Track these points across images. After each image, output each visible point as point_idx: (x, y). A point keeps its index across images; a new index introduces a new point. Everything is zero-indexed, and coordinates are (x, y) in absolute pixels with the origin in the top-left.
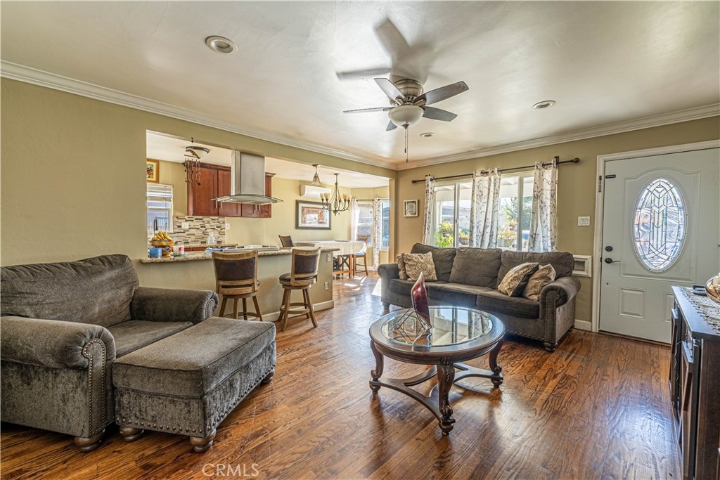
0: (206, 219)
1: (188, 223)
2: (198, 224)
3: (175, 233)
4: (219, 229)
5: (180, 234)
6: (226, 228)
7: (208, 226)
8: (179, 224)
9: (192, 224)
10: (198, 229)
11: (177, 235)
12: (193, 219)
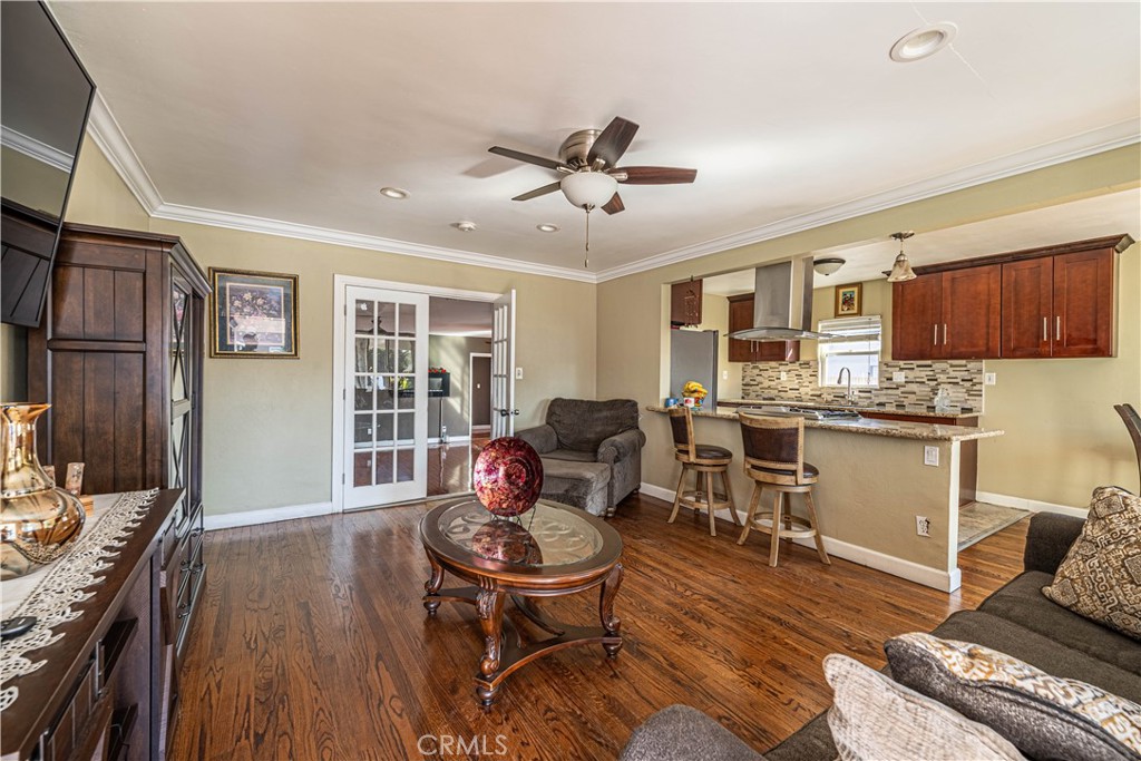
0: (938, 366)
1: (903, 373)
2: (923, 374)
3: (882, 389)
4: (968, 384)
5: (890, 392)
6: (986, 382)
7: (942, 378)
8: (888, 376)
9: (911, 375)
10: (923, 383)
11: (884, 392)
12: (914, 366)
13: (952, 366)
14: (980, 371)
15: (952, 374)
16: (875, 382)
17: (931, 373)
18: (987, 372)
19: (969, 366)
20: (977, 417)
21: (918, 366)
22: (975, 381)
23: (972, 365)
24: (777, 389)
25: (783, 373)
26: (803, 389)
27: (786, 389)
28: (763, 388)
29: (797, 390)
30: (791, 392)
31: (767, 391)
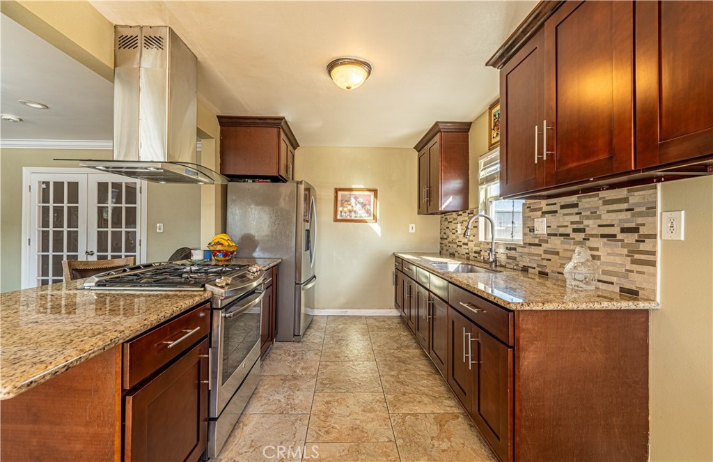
0: (587, 203)
1: (545, 220)
2: (568, 220)
3: (525, 245)
5: (533, 250)
8: (532, 224)
9: (554, 223)
10: (568, 235)
11: (528, 250)
12: (556, 208)
13: (606, 202)
14: (651, 209)
15: (607, 218)
16: (519, 237)
17: (577, 218)
18: (666, 209)
19: (632, 200)
20: (646, 312)
21: (563, 207)
22: (643, 231)
23: (638, 196)
24: (456, 243)
25: (459, 225)
26: (470, 243)
27: (461, 244)
28: (449, 242)
29: (467, 244)
30: (464, 246)
31: (451, 245)
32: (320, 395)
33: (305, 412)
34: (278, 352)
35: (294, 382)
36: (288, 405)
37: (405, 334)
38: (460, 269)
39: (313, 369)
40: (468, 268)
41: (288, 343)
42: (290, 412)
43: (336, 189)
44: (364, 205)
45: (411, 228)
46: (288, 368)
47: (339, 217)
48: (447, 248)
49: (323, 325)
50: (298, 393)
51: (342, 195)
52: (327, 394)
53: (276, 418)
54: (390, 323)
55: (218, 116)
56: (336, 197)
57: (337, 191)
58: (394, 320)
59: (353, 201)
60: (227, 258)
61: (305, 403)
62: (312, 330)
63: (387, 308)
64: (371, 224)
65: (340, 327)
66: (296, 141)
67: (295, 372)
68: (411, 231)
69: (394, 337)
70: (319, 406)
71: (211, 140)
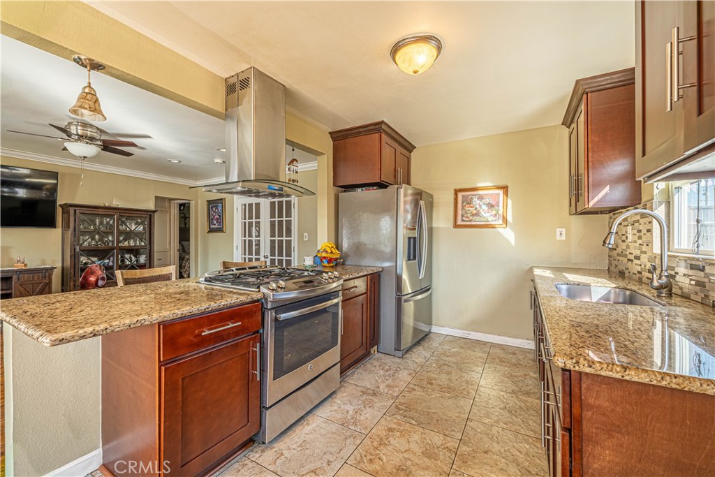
24: (626, 256)
25: (629, 228)
26: (643, 256)
27: (631, 257)
28: (618, 255)
29: (638, 258)
30: (636, 261)
31: (621, 258)
32: (389, 419)
33: (363, 432)
34: (375, 363)
35: (371, 397)
36: (352, 418)
37: (535, 376)
38: (612, 297)
39: (397, 389)
40: (625, 295)
41: (388, 357)
42: (350, 427)
43: (455, 190)
44: (491, 206)
45: (558, 234)
46: (373, 382)
47: (459, 222)
48: (617, 263)
49: (435, 344)
50: (368, 410)
51: (463, 196)
52: (395, 421)
53: (334, 427)
54: (521, 357)
55: (329, 133)
56: (456, 199)
57: (456, 192)
58: (529, 355)
59: (476, 202)
60: (331, 265)
61: (368, 421)
62: (420, 348)
63: (522, 338)
64: (501, 230)
65: (454, 350)
66: (410, 143)
67: (378, 387)
68: (558, 238)
69: (517, 376)
70: (380, 431)
71: (323, 156)
